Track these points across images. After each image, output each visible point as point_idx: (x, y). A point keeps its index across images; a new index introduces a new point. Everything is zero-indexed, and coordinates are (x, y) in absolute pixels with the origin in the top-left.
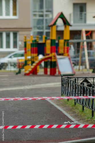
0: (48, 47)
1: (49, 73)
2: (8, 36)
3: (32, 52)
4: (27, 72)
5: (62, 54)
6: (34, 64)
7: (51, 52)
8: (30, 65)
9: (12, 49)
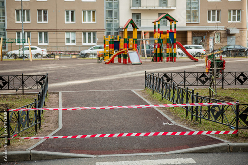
0: (122, 43)
1: (122, 62)
2: (89, 34)
3: (110, 47)
4: (107, 62)
5: (132, 49)
6: (112, 56)
7: (124, 47)
8: (108, 56)
9: (92, 43)
